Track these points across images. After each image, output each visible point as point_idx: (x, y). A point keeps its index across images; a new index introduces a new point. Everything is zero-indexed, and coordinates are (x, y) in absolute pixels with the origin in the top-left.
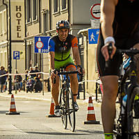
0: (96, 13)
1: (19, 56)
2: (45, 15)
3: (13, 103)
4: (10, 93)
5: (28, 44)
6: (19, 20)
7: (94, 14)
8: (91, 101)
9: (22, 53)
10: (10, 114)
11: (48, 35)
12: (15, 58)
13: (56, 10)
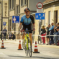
0: (39, 6)
1: (6, 24)
2: (17, 7)
3: (3, 44)
4: (2, 40)
5: (10, 19)
6: (6, 9)
7: (38, 7)
8: (36, 43)
9: (7, 23)
10: (1, 48)
11: (18, 16)
12: (4, 25)
13: (22, 5)
